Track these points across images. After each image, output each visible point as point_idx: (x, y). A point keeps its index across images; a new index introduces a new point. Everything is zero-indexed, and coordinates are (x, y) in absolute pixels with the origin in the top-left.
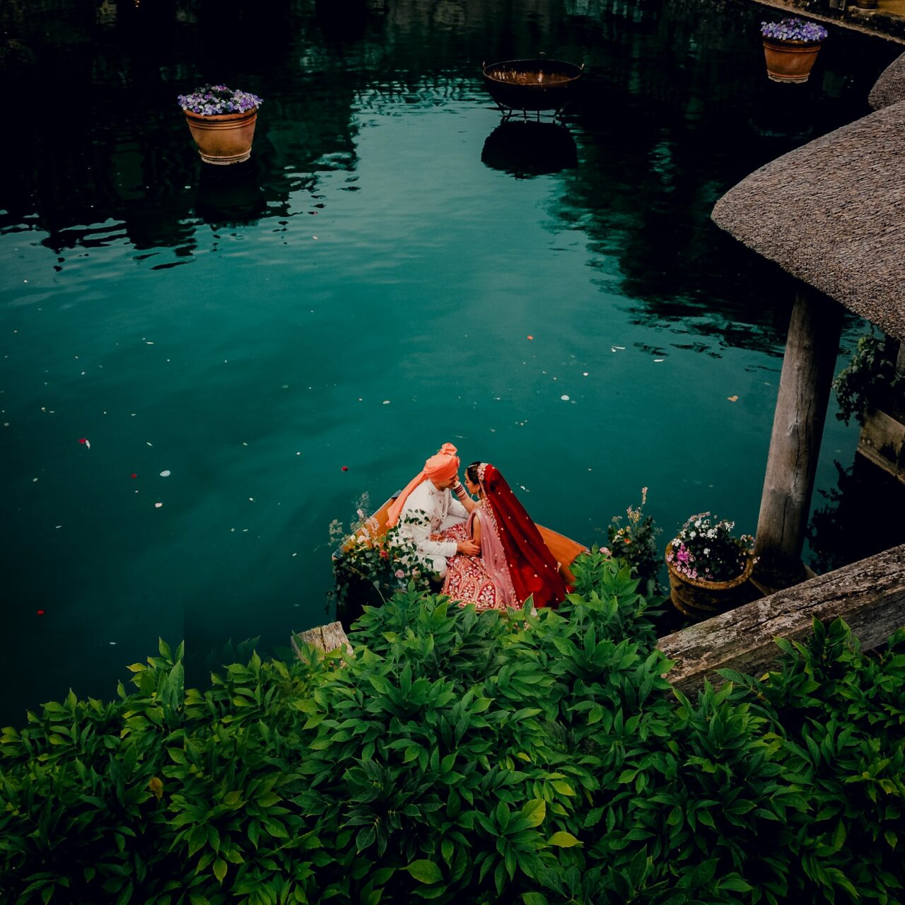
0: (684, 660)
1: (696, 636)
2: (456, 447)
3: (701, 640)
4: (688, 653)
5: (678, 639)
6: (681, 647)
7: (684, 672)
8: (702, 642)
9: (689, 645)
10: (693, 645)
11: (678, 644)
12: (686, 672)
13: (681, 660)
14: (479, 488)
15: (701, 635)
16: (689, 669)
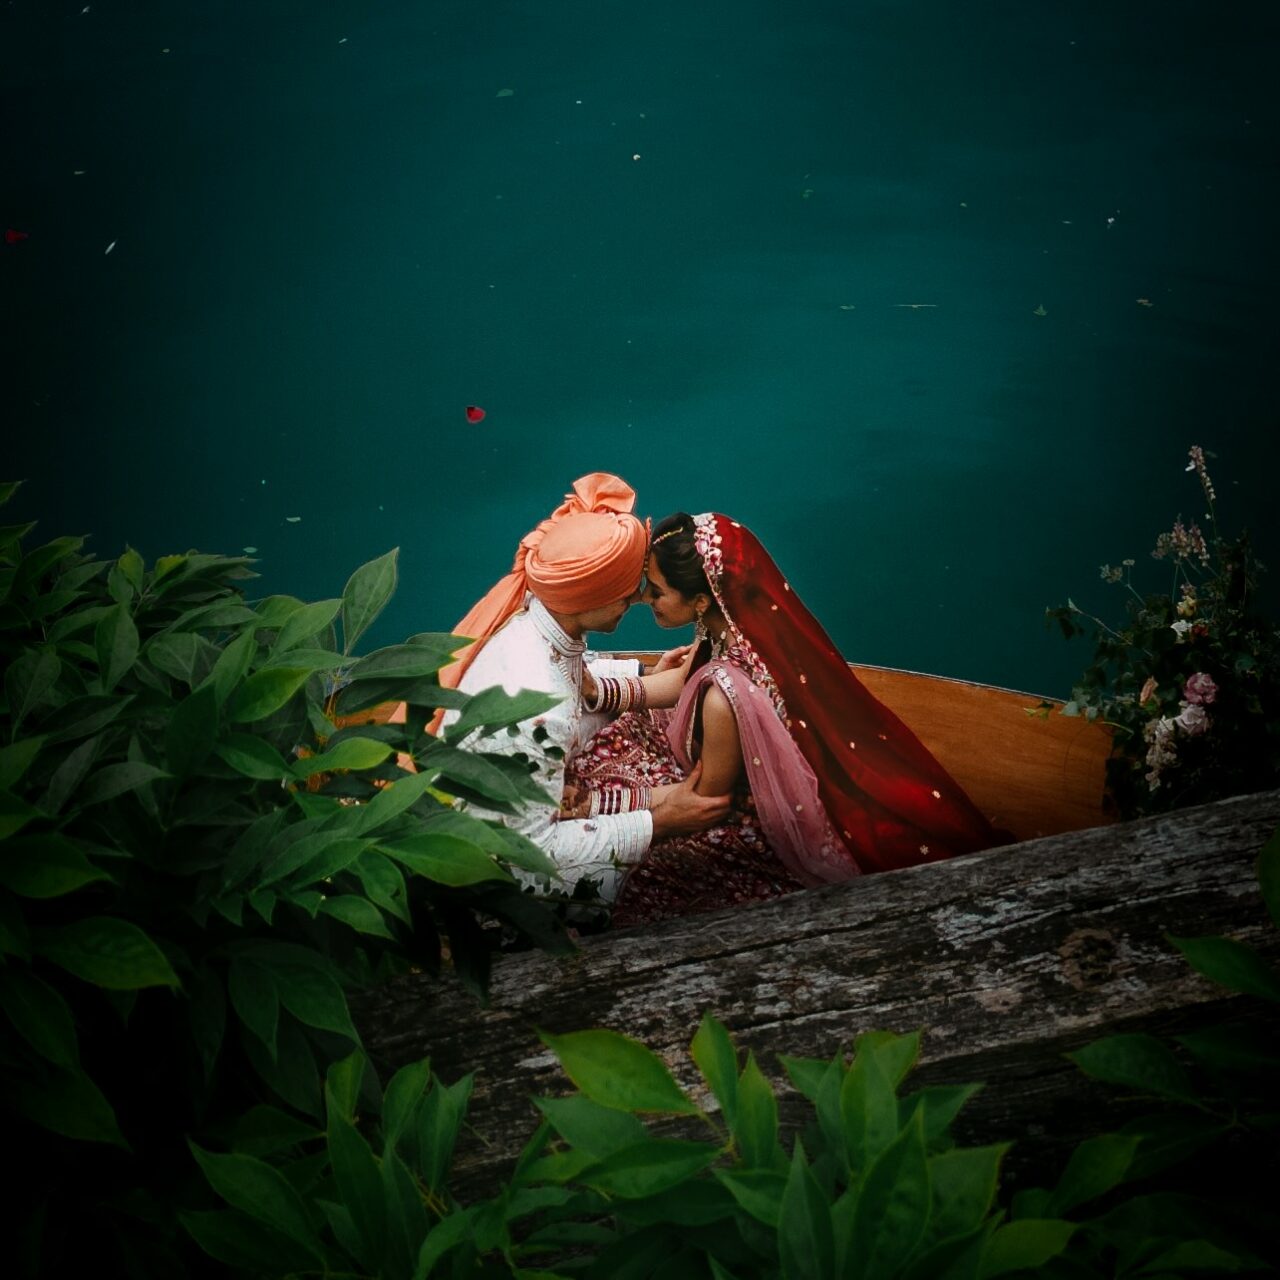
0: (1124, 947)
1: (1210, 847)
2: (631, 484)
3: (1229, 869)
4: (1152, 919)
5: (1131, 849)
6: (1130, 888)
7: (1105, 998)
8: (1233, 879)
9: (1168, 881)
10: (1189, 882)
11: (1117, 873)
12: (1116, 1000)
13: (1105, 944)
14: (703, 606)
15: (1238, 846)
16: (1134, 987)
